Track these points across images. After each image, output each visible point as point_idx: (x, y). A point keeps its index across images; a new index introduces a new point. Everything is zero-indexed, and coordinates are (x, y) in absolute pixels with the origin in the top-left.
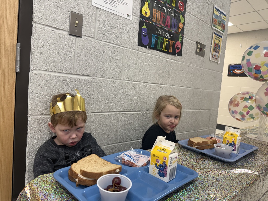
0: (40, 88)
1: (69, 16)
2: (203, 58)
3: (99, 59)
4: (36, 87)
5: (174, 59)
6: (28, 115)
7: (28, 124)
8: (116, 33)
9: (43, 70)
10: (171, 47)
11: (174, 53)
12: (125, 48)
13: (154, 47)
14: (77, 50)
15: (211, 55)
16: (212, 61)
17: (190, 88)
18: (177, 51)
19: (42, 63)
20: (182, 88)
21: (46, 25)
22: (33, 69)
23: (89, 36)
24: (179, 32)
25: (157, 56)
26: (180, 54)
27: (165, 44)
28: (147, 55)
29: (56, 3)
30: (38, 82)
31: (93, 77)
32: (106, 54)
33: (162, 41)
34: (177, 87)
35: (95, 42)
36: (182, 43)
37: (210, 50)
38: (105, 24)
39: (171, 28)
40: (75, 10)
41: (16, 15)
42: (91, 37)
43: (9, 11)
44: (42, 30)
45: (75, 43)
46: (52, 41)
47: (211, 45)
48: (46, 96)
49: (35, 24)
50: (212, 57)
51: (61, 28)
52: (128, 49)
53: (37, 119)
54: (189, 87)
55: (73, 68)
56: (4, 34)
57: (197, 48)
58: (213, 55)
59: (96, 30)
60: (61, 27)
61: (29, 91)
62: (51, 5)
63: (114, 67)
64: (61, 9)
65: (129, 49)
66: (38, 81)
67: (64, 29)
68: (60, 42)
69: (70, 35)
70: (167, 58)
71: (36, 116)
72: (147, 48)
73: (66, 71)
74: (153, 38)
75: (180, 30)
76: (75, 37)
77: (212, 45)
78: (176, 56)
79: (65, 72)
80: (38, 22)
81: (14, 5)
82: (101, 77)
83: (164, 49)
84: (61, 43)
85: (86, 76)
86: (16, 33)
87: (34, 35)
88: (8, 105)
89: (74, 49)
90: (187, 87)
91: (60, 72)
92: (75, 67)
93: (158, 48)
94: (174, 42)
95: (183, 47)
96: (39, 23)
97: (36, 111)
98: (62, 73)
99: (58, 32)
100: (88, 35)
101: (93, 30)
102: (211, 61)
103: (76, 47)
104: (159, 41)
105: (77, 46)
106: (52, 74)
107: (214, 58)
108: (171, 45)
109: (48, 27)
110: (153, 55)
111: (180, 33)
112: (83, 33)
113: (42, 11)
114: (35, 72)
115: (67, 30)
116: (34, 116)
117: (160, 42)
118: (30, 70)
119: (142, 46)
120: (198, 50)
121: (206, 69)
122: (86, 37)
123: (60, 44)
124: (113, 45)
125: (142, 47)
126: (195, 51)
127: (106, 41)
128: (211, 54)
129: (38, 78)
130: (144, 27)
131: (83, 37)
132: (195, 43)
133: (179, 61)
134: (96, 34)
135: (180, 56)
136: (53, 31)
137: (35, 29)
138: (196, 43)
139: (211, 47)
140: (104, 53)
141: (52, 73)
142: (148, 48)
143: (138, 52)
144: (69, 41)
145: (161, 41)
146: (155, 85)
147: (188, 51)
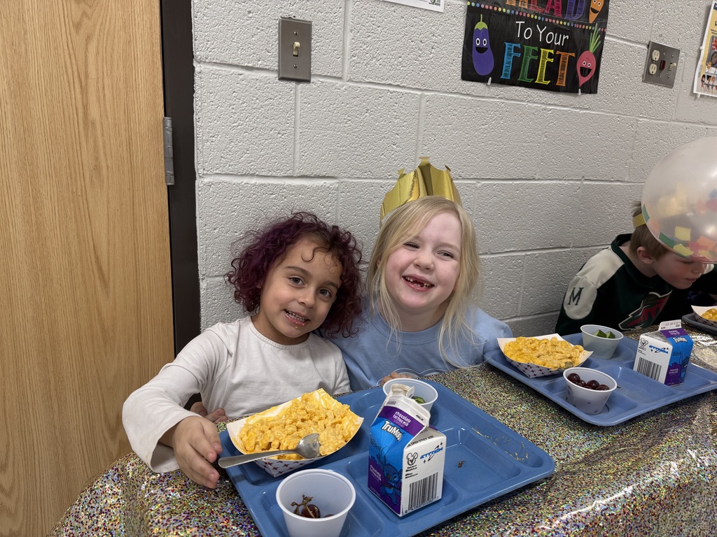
0: (220, 216)
1: (277, 30)
2: (668, 89)
3: (355, 132)
4: (211, 215)
5: (571, 103)
6: (201, 277)
7: (201, 295)
8: (399, 55)
9: (225, 174)
10: (563, 72)
11: (572, 88)
12: (426, 93)
13: (509, 78)
14: (301, 115)
15: (699, 76)
16: (699, 96)
17: (621, 181)
18: (583, 80)
19: (222, 157)
20: (597, 183)
21: (225, 64)
22: (203, 174)
23: (329, 74)
24: (591, 21)
25: (517, 103)
26: (591, 88)
27: (543, 64)
28: (487, 102)
29: (243, 4)
30: (216, 203)
31: (341, 178)
32: (372, 116)
33: (536, 58)
34: (579, 183)
35: (344, 87)
36: (598, 54)
37: (695, 62)
38: (369, 36)
39: (563, 17)
40: (291, 13)
41: (158, 48)
42: (335, 78)
43: (142, 42)
44: (216, 78)
45: (295, 98)
46: (241, 102)
47: (701, 45)
48: (236, 232)
49: (198, 65)
50: (701, 83)
51: (260, 64)
52: (433, 93)
53: (219, 284)
54: (618, 181)
55: (294, 162)
56: (135, 100)
57: (650, 60)
58: (704, 76)
59: (347, 57)
60: (260, 62)
61: (198, 225)
62: (232, 10)
63: (394, 146)
64: (257, 16)
65: (436, 93)
66: (215, 201)
67: (266, 65)
68: (258, 101)
69: (281, 79)
70: (550, 104)
71: (217, 278)
72: (489, 83)
73: (278, 170)
74: (506, 53)
75: (593, 17)
76: (293, 84)
77: (703, 48)
78: (580, 93)
79: (274, 174)
80: (207, 58)
81: (151, 25)
82: (360, 176)
83: (540, 80)
84: (261, 104)
85: (324, 177)
86: (161, 92)
87: (199, 92)
88: (157, 257)
89: (294, 115)
90: (611, 181)
91: (263, 174)
92: (297, 159)
93: (522, 78)
94: (573, 55)
95: (602, 66)
96: (207, 61)
97: (215, 268)
98: (269, 176)
99: (253, 77)
100: (326, 74)
101: (338, 56)
102: (696, 97)
103: (299, 109)
104: (526, 59)
105: (299, 104)
106: (245, 182)
107: (708, 85)
108: (563, 66)
109: (229, 69)
110: (506, 99)
111: (593, 25)
112: (314, 70)
113: (213, 31)
114: (206, 180)
115: (273, 68)
116: (212, 279)
117: (529, 60)
118: (197, 176)
119: (472, 81)
120: (653, 69)
121: (677, 123)
122: (322, 80)
123: (259, 107)
124: (392, 89)
125: (474, 83)
126: (642, 71)
127: (373, 83)
128: (700, 73)
129: (215, 194)
130: (481, 25)
131: (313, 80)
132: (645, 47)
133: (587, 109)
134: (346, 67)
135: (591, 93)
136: (241, 77)
137: (201, 78)
138: (648, 46)
139: (700, 51)
140: (367, 114)
141: (245, 180)
142: (491, 82)
143: (462, 97)
144: (280, 96)
145: (531, 57)
146: (511, 183)
147: (617, 75)
